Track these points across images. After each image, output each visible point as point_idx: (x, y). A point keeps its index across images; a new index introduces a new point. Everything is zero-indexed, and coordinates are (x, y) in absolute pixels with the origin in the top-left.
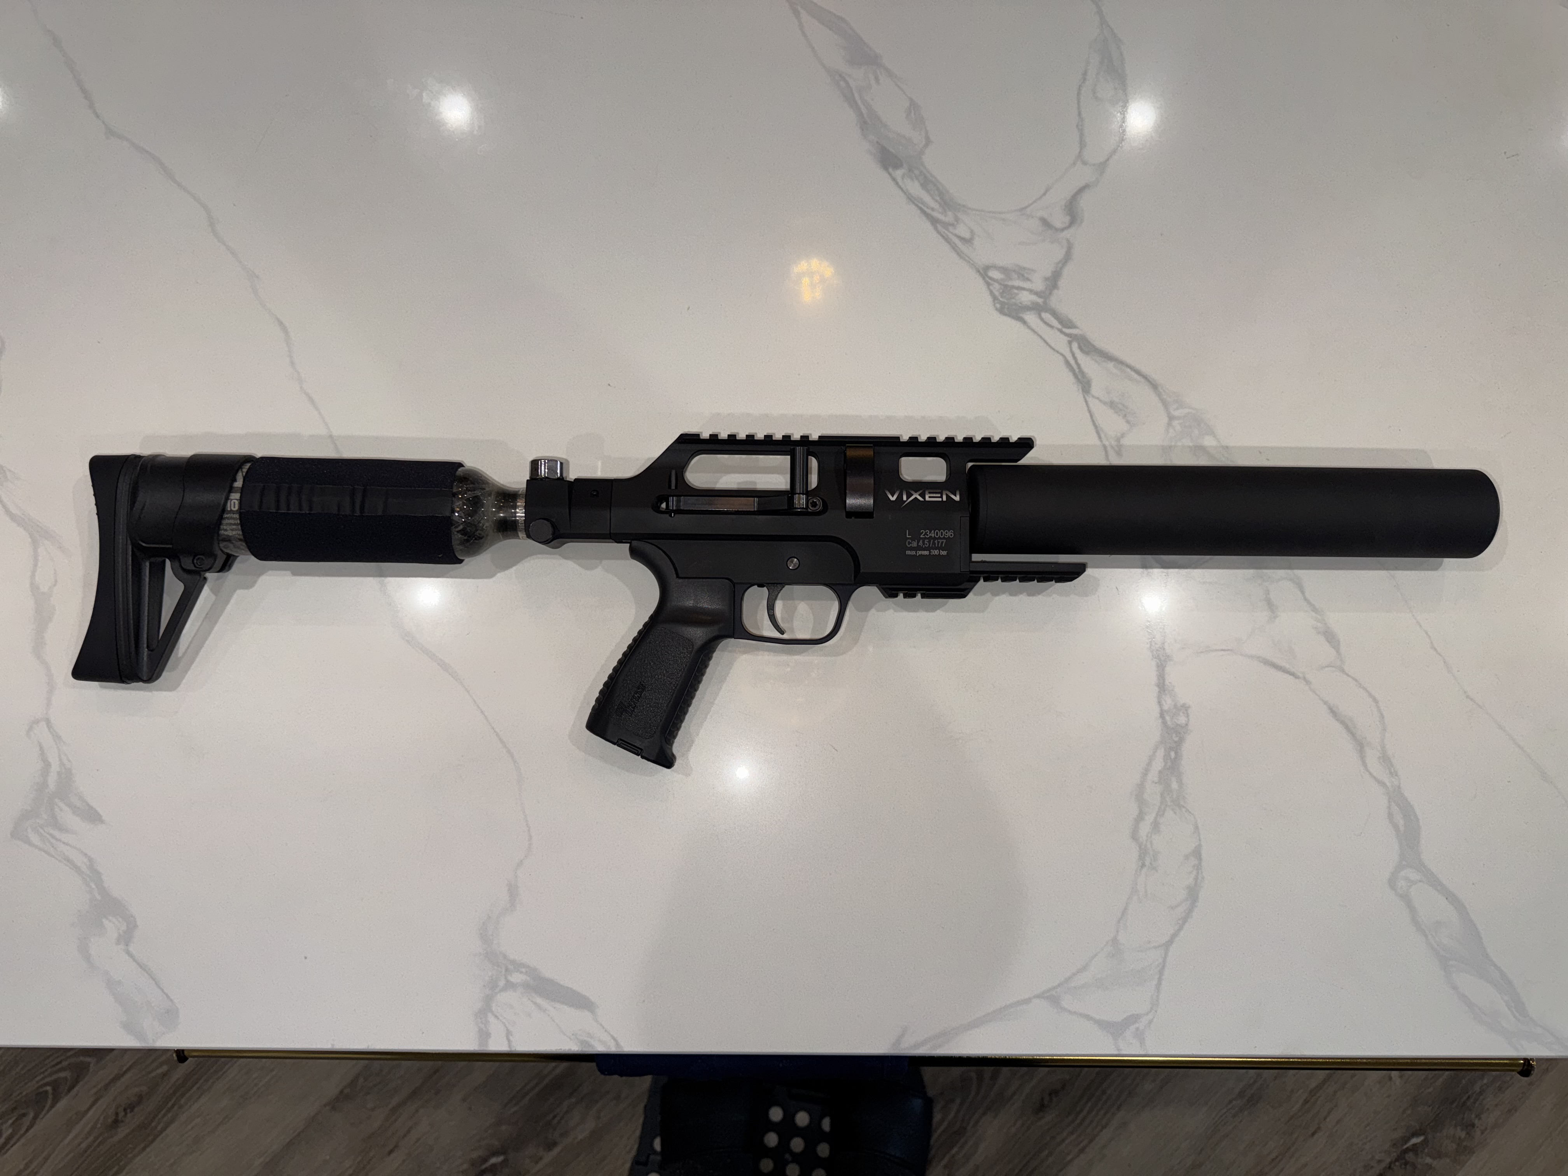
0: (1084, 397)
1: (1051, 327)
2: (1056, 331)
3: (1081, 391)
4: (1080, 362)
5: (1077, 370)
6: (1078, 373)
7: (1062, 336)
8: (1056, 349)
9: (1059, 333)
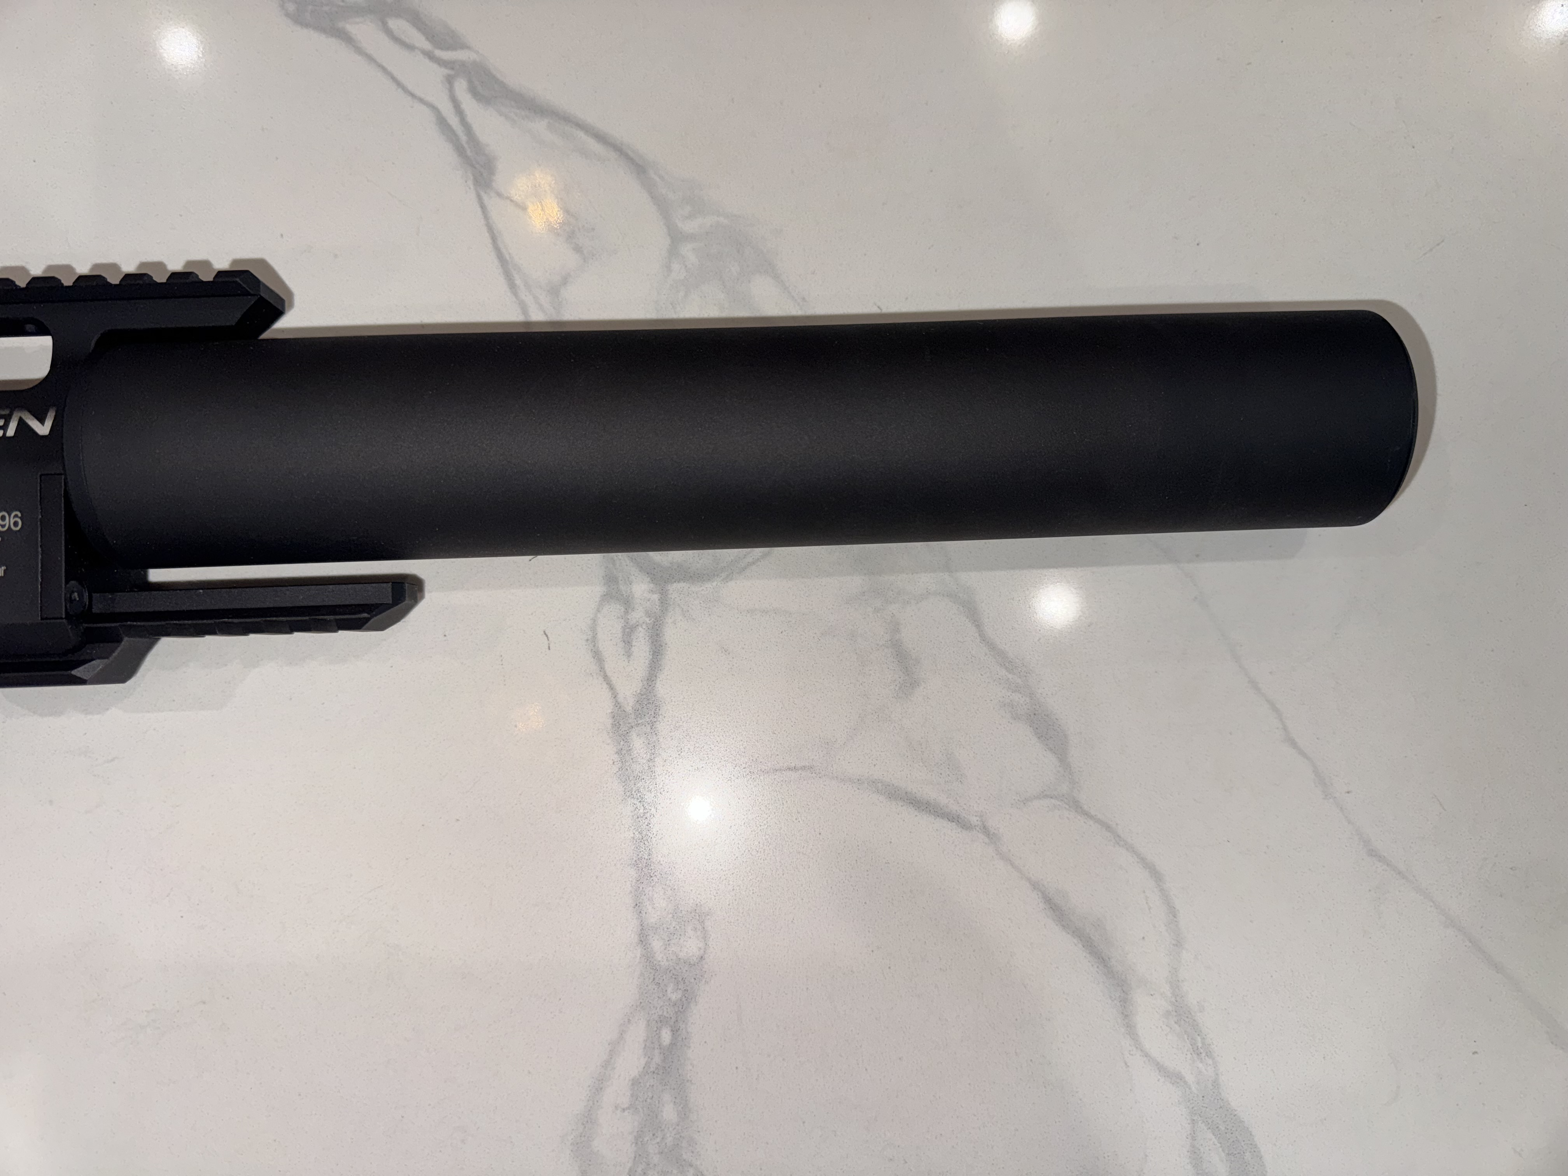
0: (479, 198)
1: (410, 47)
2: (421, 56)
3: (470, 183)
4: (470, 119)
5: (463, 138)
6: (466, 146)
7: (435, 66)
8: (418, 93)
9: (427, 61)
